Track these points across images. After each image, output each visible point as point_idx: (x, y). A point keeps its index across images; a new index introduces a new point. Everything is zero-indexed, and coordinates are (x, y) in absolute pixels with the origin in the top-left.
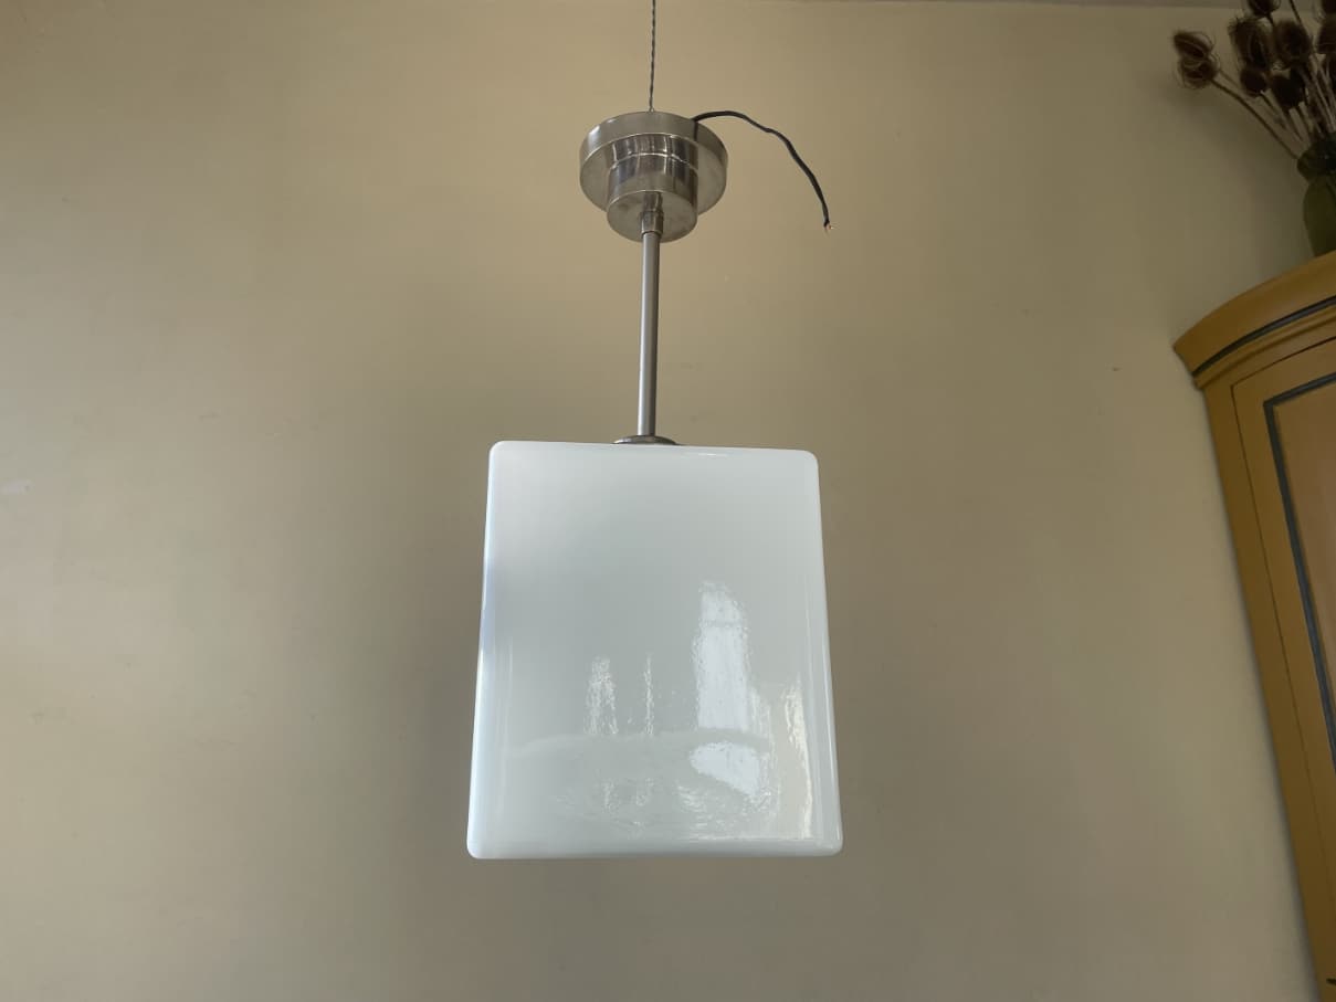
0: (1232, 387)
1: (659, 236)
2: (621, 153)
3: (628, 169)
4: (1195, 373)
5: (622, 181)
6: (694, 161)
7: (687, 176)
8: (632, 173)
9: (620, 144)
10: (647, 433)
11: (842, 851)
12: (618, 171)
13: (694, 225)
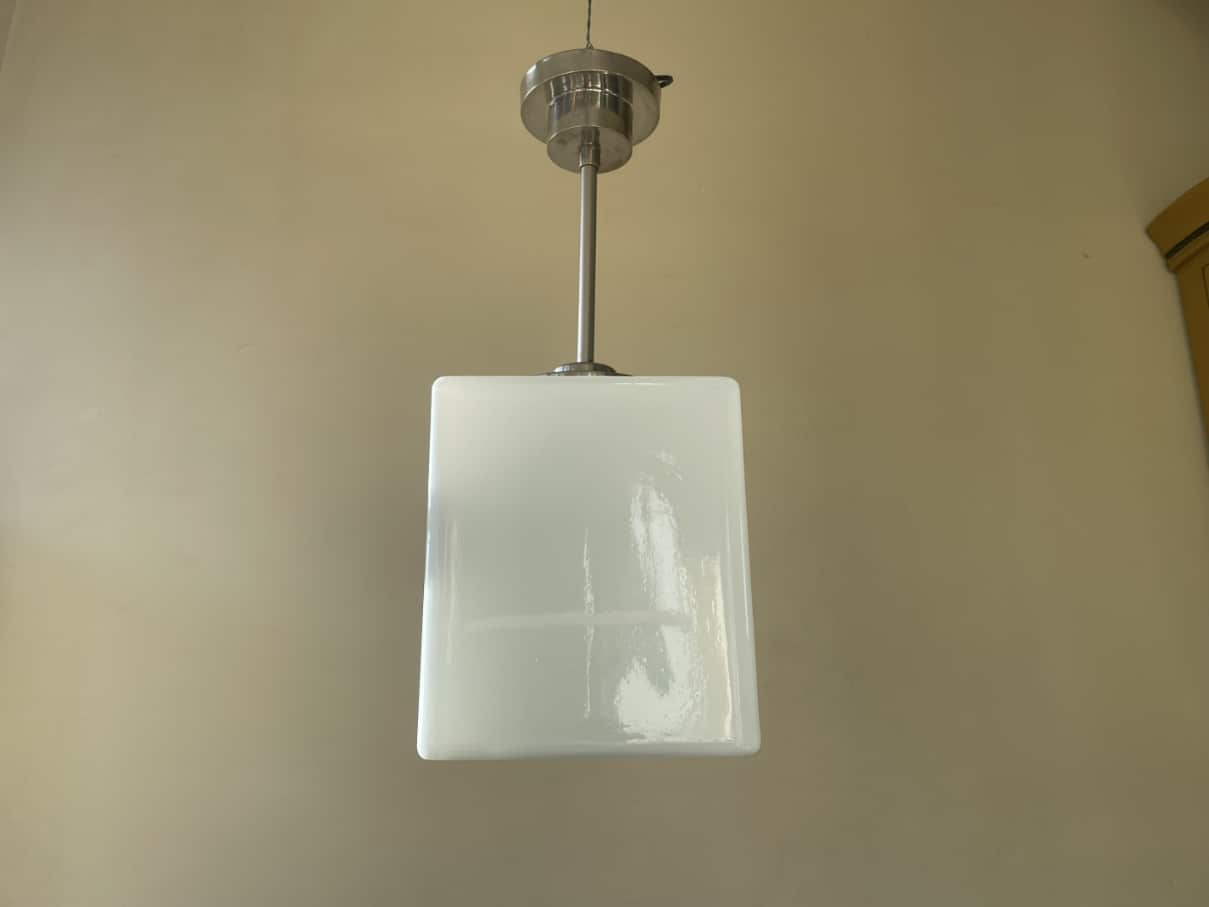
0: (1203, 269)
1: (597, 168)
2: (558, 90)
3: (564, 104)
4: (1168, 256)
5: (560, 114)
6: (628, 94)
7: (621, 107)
8: (568, 109)
9: (557, 81)
10: (586, 360)
11: (760, 751)
12: (555, 108)
13: (630, 156)
